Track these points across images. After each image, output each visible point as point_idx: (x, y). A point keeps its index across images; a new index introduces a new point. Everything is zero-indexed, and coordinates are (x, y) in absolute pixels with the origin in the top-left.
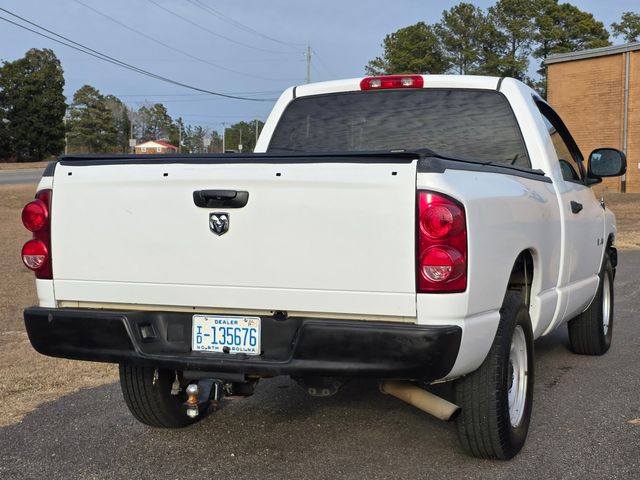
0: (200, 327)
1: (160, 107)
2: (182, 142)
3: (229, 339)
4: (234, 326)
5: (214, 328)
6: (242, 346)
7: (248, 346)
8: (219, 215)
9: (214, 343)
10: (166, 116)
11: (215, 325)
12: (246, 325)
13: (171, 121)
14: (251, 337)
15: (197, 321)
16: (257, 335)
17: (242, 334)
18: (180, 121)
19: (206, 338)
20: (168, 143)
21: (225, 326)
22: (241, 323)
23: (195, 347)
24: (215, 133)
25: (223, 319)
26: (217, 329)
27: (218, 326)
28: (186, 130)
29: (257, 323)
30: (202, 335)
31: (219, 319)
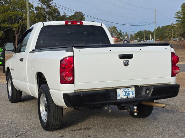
0: (119, 92)
1: (114, 27)
2: (121, 38)
3: (127, 94)
4: (128, 91)
5: (123, 92)
6: (130, 96)
7: (132, 95)
8: (126, 61)
9: (123, 96)
10: (116, 30)
11: (123, 91)
12: (131, 90)
13: (118, 31)
14: (132, 93)
15: (118, 90)
16: (134, 92)
17: (130, 92)
18: (120, 31)
19: (121, 95)
20: (117, 38)
21: (126, 91)
22: (130, 89)
23: (118, 98)
24: (131, 34)
25: (125, 89)
26: (124, 92)
27: (124, 91)
28: (122, 34)
29: (134, 89)
30: (120, 94)
31: (124, 89)
